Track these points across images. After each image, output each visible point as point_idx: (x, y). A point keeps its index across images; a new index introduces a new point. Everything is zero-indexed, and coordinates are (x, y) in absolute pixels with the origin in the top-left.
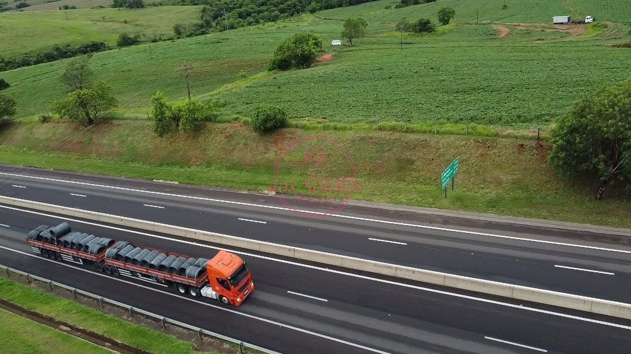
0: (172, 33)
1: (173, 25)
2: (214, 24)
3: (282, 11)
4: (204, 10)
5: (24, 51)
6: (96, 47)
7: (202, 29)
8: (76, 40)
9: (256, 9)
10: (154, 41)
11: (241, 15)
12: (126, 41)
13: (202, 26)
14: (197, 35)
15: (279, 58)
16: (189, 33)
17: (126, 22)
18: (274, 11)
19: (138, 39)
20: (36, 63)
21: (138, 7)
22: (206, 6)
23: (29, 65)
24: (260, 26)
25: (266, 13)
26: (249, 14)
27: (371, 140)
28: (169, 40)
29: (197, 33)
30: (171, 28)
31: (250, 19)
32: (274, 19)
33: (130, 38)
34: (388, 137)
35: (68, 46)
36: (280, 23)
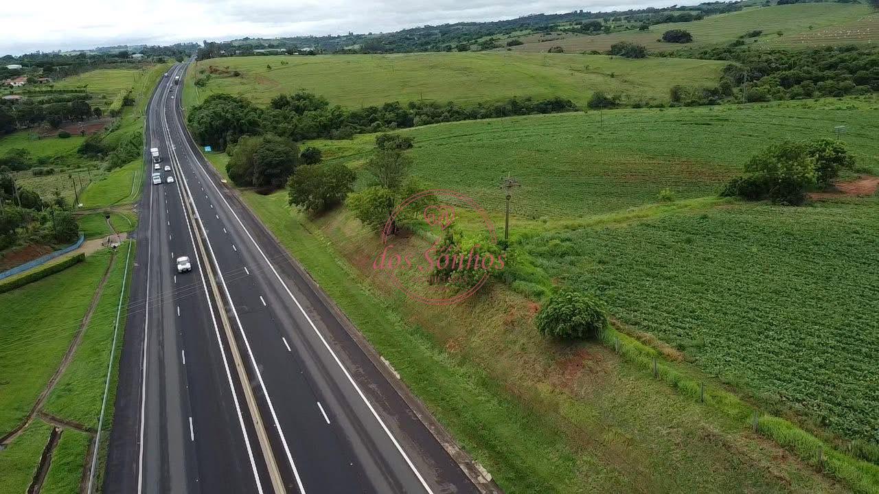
0: (667, 98)
1: (673, 85)
2: (735, 90)
3: (860, 81)
4: (729, 69)
5: (479, 100)
6: (558, 105)
7: (712, 97)
8: (543, 92)
9: (816, 72)
10: (637, 106)
11: (785, 83)
12: (600, 103)
13: (714, 92)
14: (700, 105)
15: (746, 176)
16: (690, 101)
17: (612, 76)
18: (846, 79)
19: (617, 102)
20: (483, 117)
21: (636, 57)
22: (734, 63)
23: (475, 118)
24: (810, 102)
25: (829, 82)
26: (798, 81)
27: (723, 450)
28: (657, 107)
29: (701, 102)
30: (669, 90)
31: (796, 89)
32: (839, 93)
33: (605, 99)
34: (764, 463)
35: (529, 100)
36: (847, 101)
